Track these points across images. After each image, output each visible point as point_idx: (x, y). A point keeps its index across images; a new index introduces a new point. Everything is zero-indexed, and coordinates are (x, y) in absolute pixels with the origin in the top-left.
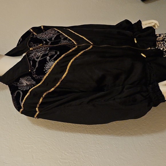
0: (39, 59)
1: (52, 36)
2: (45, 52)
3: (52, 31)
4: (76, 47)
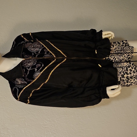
0: (30, 69)
1: (38, 50)
2: (34, 63)
3: (38, 45)
4: (55, 60)
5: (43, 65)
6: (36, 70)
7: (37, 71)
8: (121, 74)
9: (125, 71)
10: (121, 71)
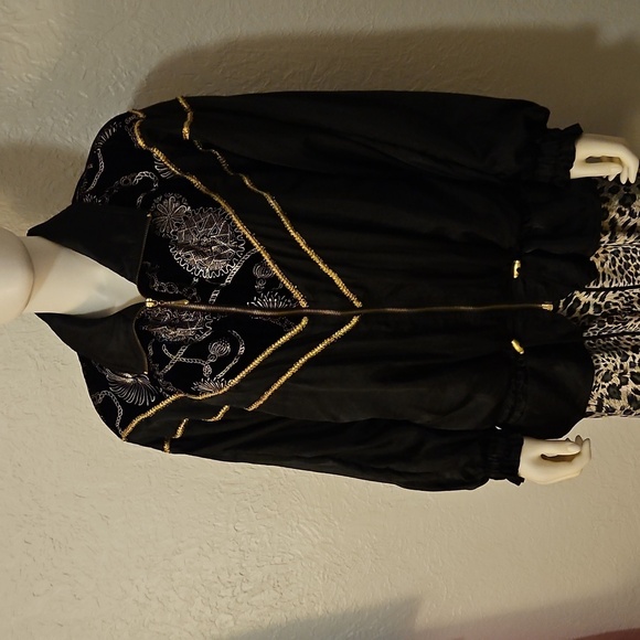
1: (224, 269)
2: (198, 332)
3: (225, 240)
4: (304, 322)
5: (242, 350)
6: (207, 370)
7: (212, 377)
8: (606, 382)
9: (630, 370)
10: (615, 368)
